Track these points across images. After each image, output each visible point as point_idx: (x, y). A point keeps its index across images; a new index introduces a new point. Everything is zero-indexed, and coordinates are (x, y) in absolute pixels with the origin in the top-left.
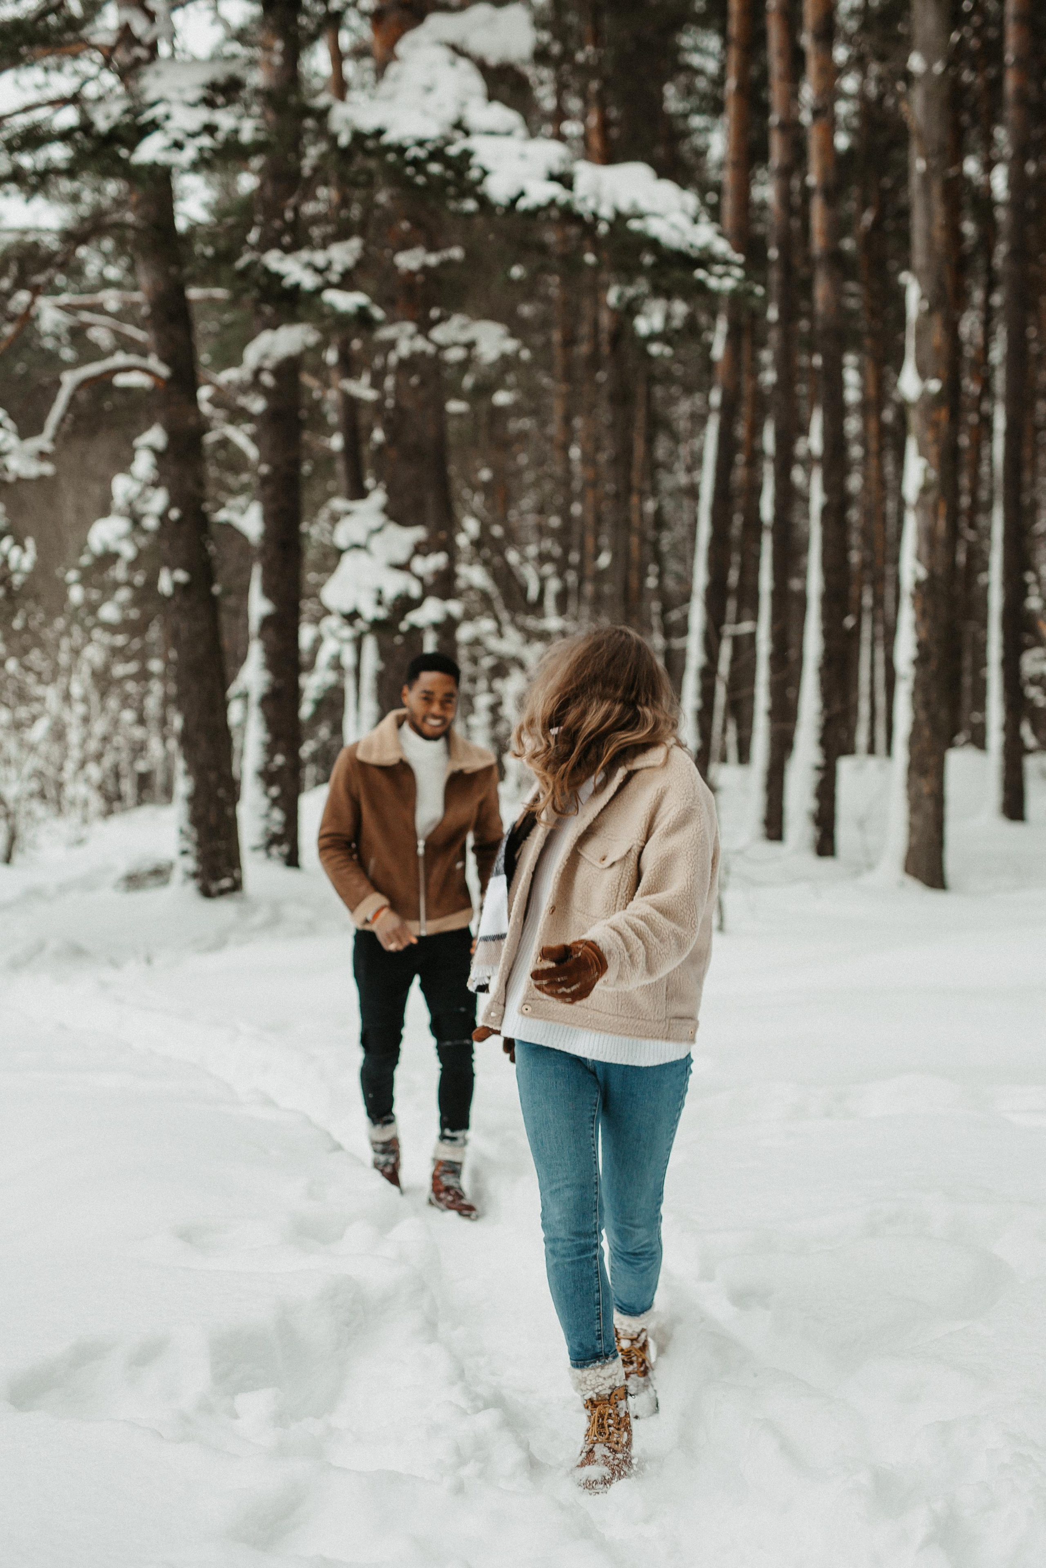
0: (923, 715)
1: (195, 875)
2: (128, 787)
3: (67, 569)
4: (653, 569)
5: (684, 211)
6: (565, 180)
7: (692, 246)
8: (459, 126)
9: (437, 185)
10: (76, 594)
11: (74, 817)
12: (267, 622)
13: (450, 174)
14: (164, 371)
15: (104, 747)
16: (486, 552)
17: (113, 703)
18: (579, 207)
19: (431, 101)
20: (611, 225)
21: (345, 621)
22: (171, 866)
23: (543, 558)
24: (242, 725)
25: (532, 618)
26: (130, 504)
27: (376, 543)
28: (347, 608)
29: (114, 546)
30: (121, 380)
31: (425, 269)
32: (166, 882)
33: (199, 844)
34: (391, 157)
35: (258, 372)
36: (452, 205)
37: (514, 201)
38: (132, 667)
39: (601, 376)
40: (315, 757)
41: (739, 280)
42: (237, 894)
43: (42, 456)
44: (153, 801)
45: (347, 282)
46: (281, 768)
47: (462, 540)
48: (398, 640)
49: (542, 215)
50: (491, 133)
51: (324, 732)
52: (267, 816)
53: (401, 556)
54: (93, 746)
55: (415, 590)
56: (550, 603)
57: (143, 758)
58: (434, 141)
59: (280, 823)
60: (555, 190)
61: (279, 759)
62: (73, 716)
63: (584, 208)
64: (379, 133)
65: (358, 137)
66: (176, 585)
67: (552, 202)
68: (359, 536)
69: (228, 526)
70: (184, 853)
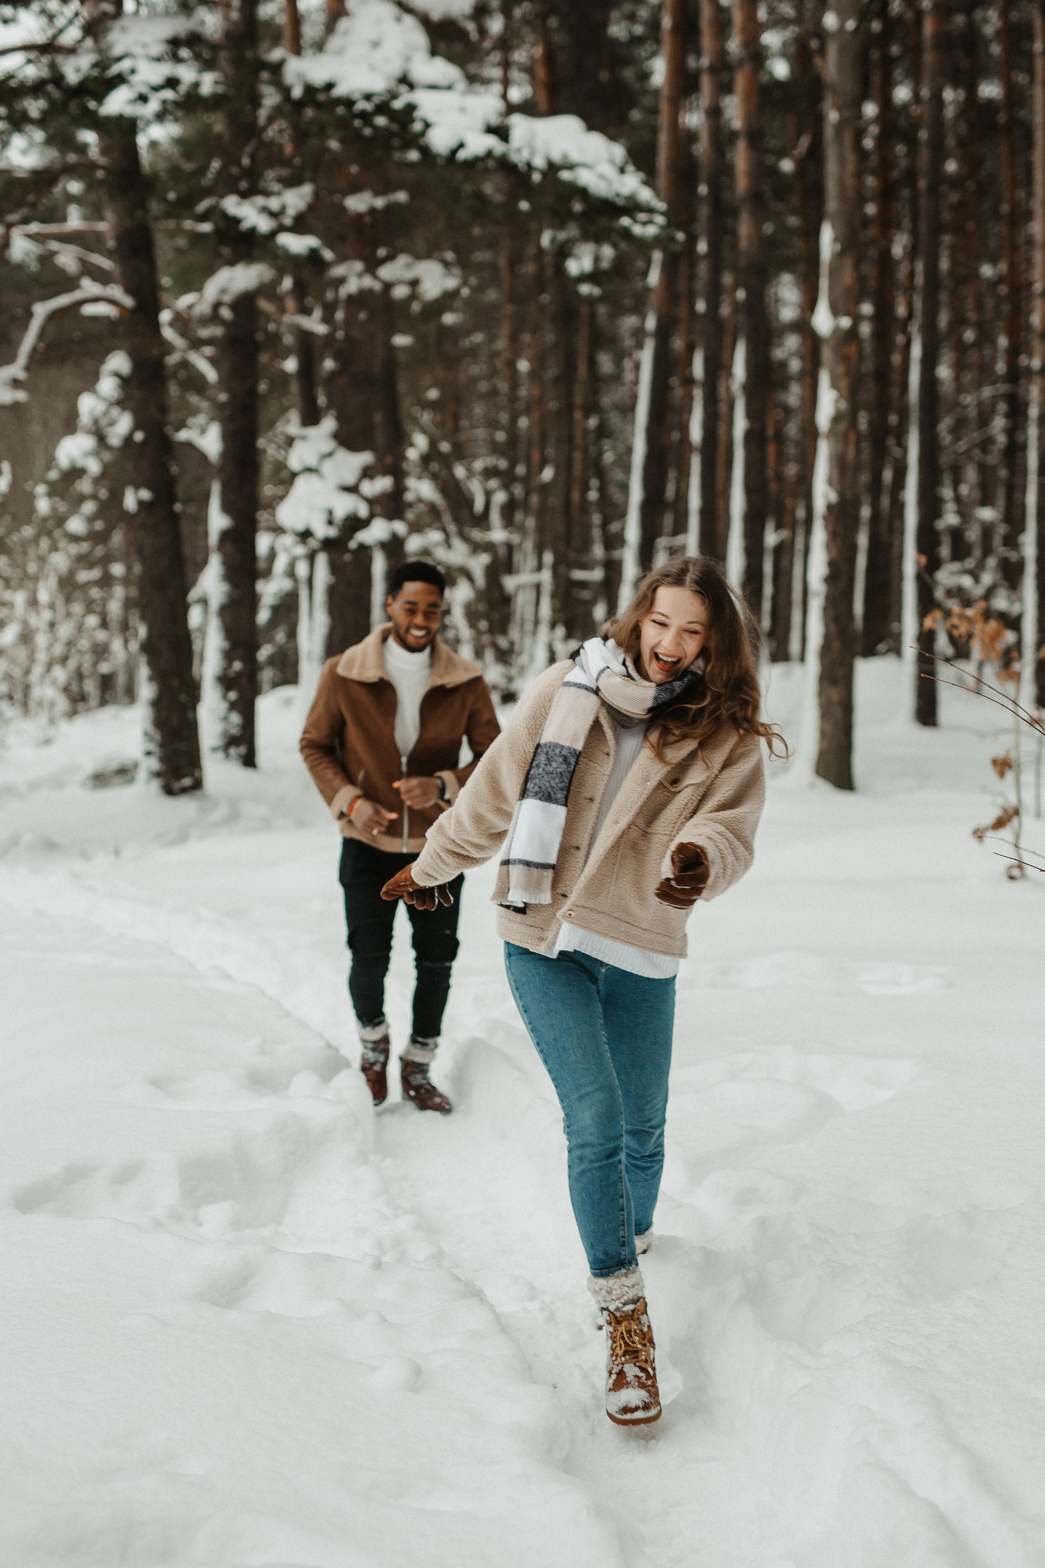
0: (833, 629)
1: (158, 775)
2: (91, 687)
3: (36, 483)
4: (594, 483)
5: (612, 162)
6: (501, 132)
7: (618, 195)
8: (405, 80)
9: (383, 137)
10: (43, 505)
11: (43, 718)
12: (225, 536)
13: (395, 127)
14: (128, 302)
15: (69, 651)
16: (435, 466)
17: (77, 608)
18: (515, 158)
19: (377, 56)
20: (544, 174)
21: (299, 539)
22: (136, 765)
23: (489, 473)
24: (202, 630)
25: (477, 531)
26: (96, 422)
27: (327, 467)
28: (300, 527)
29: (81, 462)
30: (89, 310)
31: (372, 211)
32: (131, 780)
33: (163, 745)
34: (340, 110)
35: (217, 305)
36: (397, 155)
37: (454, 152)
38: (95, 574)
39: (545, 298)
40: (272, 661)
41: (662, 227)
42: (197, 792)
43: (16, 383)
44: (115, 702)
45: (300, 226)
46: (239, 674)
47: (412, 454)
48: (347, 557)
49: (480, 165)
50: (433, 87)
51: (280, 636)
52: (226, 719)
53: (350, 479)
54: (59, 649)
55: (363, 511)
56: (495, 516)
57: (106, 660)
58: (380, 95)
59: (238, 725)
60: (492, 142)
61: (237, 666)
62: (40, 620)
63: (519, 158)
64: (330, 86)
65: (310, 90)
66: (141, 503)
67: (489, 154)
68: (311, 460)
69: (189, 446)
70: (149, 753)
